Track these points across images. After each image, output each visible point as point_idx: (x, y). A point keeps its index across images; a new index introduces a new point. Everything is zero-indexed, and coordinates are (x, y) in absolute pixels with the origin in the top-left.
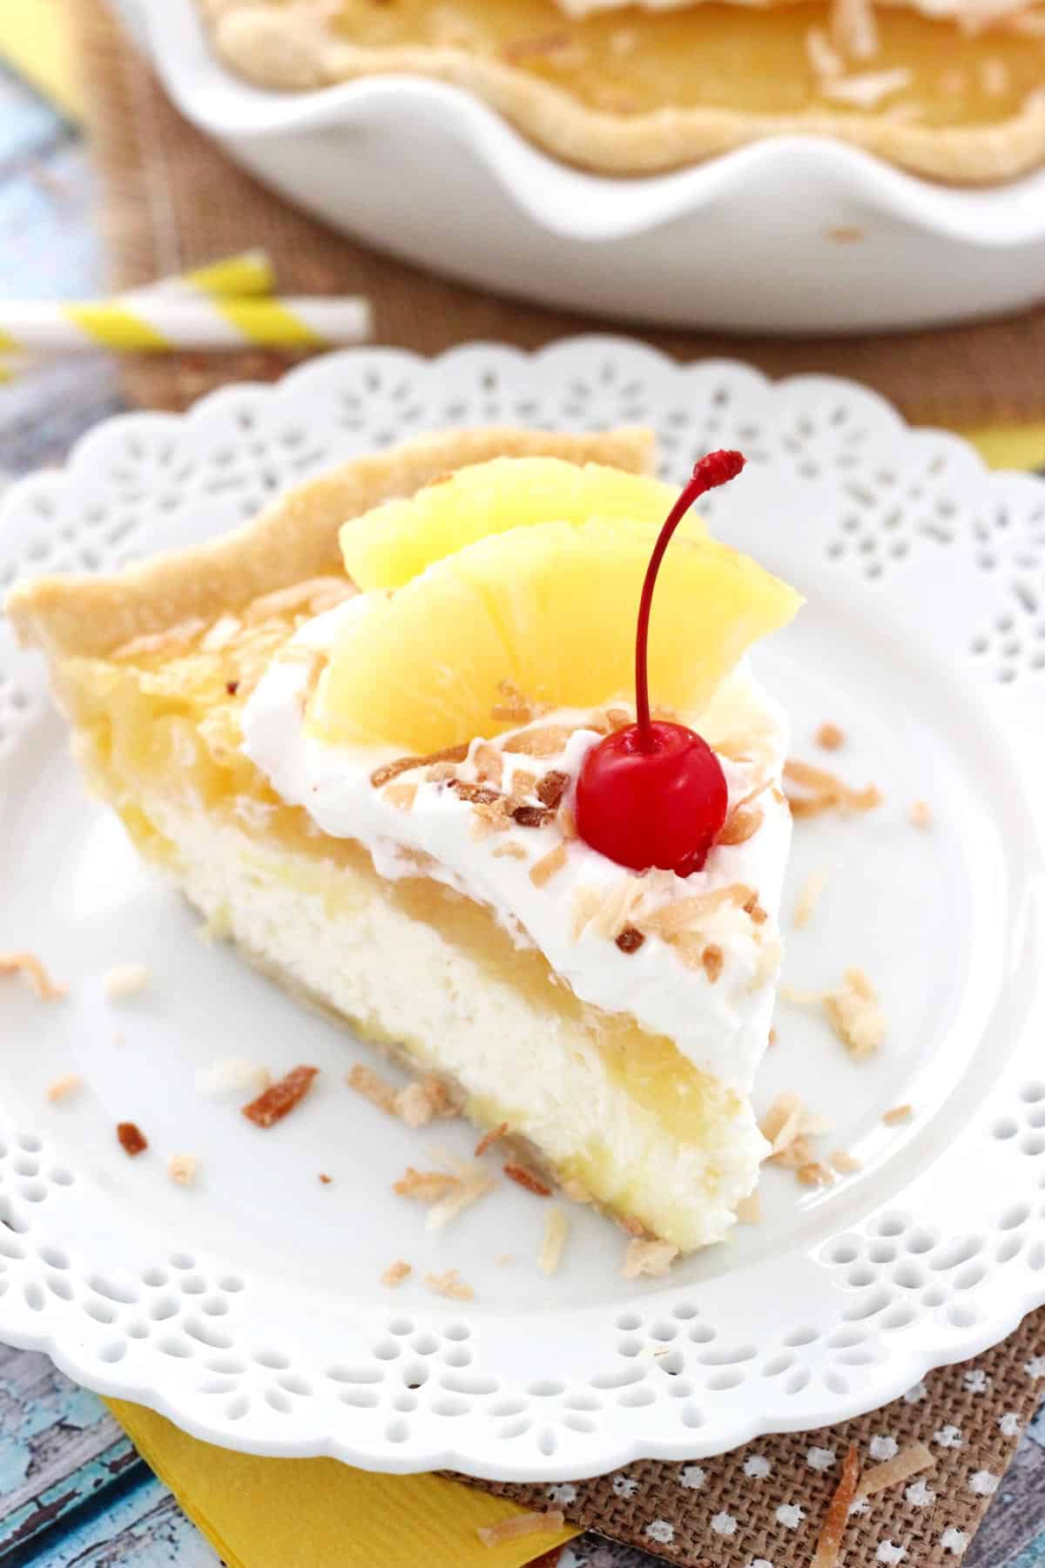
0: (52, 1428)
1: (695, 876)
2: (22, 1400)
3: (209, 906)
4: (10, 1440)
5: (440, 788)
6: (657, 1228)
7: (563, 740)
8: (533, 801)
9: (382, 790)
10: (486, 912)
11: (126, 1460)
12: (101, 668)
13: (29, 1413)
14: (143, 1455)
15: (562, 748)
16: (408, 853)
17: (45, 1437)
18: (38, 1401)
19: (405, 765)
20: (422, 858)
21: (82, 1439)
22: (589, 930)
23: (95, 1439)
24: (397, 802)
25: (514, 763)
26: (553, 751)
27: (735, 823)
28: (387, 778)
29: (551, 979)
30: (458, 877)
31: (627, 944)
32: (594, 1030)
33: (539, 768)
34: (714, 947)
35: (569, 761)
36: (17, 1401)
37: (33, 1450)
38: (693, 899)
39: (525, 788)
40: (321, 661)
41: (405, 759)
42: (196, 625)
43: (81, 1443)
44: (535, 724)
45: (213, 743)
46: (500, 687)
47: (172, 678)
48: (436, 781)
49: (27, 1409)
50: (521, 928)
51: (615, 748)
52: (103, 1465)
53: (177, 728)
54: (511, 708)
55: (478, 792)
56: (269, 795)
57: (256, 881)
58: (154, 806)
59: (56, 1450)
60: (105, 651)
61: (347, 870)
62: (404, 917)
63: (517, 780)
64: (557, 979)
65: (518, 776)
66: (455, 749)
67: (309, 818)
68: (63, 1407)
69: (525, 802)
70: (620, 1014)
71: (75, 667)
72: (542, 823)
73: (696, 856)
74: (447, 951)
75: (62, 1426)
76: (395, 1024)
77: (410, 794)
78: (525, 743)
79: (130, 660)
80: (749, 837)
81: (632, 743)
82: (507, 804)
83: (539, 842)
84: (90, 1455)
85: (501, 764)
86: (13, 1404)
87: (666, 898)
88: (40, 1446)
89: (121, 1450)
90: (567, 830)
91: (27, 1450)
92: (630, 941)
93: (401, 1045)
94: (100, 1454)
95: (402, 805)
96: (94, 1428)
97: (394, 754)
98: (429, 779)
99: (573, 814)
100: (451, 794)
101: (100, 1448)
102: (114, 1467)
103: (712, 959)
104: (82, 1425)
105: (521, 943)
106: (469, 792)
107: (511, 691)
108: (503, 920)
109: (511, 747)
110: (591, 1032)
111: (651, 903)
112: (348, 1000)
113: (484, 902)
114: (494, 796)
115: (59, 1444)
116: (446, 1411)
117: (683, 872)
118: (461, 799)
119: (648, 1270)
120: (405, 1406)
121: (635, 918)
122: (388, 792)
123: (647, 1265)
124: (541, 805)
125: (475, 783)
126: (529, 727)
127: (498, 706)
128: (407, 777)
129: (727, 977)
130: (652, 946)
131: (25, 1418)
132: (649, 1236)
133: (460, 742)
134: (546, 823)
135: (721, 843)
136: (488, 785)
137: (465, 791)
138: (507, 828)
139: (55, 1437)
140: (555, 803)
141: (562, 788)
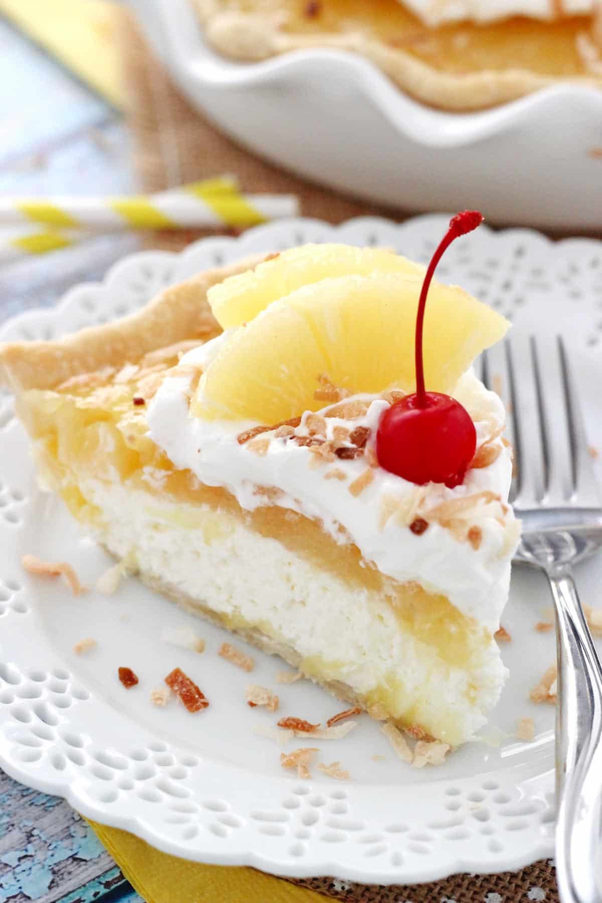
0: (67, 859)
1: (458, 488)
2: (49, 841)
3: (122, 550)
4: (40, 866)
5: (285, 441)
6: (434, 733)
7: (364, 408)
8: (348, 444)
9: (245, 446)
10: (316, 524)
11: (115, 881)
12: (50, 395)
13: (52, 850)
14: (127, 878)
15: (365, 414)
16: (262, 490)
17: (63, 865)
18: (59, 843)
19: (258, 431)
20: (270, 491)
21: (87, 867)
22: (390, 522)
23: (95, 867)
24: (257, 450)
25: (332, 423)
26: (358, 415)
27: (483, 453)
28: (248, 438)
29: (361, 564)
30: (297, 501)
31: (417, 528)
32: (390, 597)
33: (351, 426)
34: (476, 527)
35: (370, 420)
36: (45, 842)
37: (54, 873)
38: (459, 500)
39: (342, 436)
40: (198, 374)
41: (259, 427)
42: (109, 370)
43: (87, 869)
44: (344, 401)
45: (126, 433)
46: (319, 379)
47: (98, 398)
48: (282, 436)
49: (51, 848)
50: (342, 529)
51: (403, 406)
52: (100, 883)
53: (102, 429)
54: (326, 391)
55: (311, 441)
56: (166, 464)
57: (156, 527)
58: (87, 484)
59: (70, 873)
60: (53, 387)
61: (219, 511)
62: (259, 536)
63: (336, 432)
64: (366, 564)
65: (337, 430)
66: (291, 420)
67: (194, 475)
68: (75, 847)
69: (343, 445)
70: (410, 582)
71: (33, 395)
72: (355, 456)
73: (456, 477)
74: (290, 556)
75: (74, 859)
76: (250, 614)
77: (266, 444)
78: (339, 412)
79: (67, 391)
80: (492, 462)
81: (412, 404)
82: (331, 446)
83: (354, 469)
84: (93, 876)
85: (325, 425)
86: (42, 844)
87: (440, 501)
88: (59, 870)
89: (113, 875)
90: (373, 460)
91: (50, 872)
92: (419, 527)
93: (256, 629)
94: (99, 877)
95: (261, 451)
96: (95, 861)
97: (250, 425)
98: (277, 436)
99: (376, 452)
100: (292, 445)
101: (100, 873)
102: (107, 885)
103: (474, 536)
104: (88, 859)
105: (341, 540)
106: (305, 441)
107: (326, 381)
108: (329, 527)
109: (329, 415)
110: (389, 599)
111: (430, 504)
112: (218, 603)
113: (314, 517)
114: (321, 443)
115: (72, 870)
116: (330, 839)
117: (451, 485)
118: (300, 446)
119: (430, 761)
120: (302, 836)
121: (421, 513)
122: (249, 446)
123: (430, 757)
124: (354, 446)
125: (308, 436)
126: (339, 404)
127: (317, 390)
128: (260, 437)
129: (485, 547)
130: (434, 529)
131: (50, 853)
132: (428, 739)
133: (293, 416)
134: (358, 455)
135: (473, 467)
136: (317, 437)
137: (302, 441)
138: (332, 461)
139: (69, 865)
140: (363, 445)
141: (366, 437)
